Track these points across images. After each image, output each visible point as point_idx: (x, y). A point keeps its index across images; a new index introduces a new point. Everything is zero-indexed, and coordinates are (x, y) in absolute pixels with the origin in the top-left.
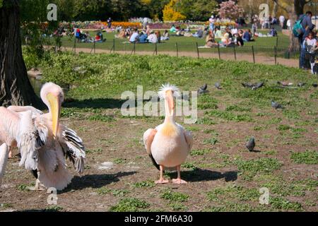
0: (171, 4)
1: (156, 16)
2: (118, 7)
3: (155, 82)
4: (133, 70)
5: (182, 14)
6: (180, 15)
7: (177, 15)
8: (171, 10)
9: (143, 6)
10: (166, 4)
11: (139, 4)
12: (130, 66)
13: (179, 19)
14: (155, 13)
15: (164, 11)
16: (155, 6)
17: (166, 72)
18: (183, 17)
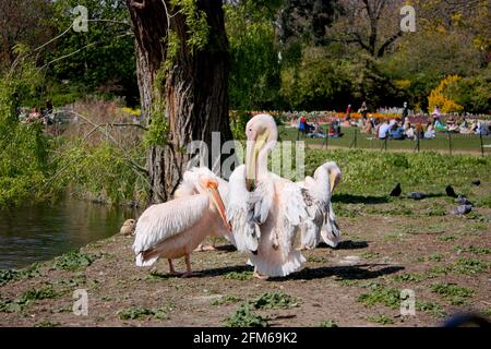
0: (440, 88)
1: (417, 105)
2: (362, 91)
3: (417, 182)
4: (385, 168)
5: (457, 103)
6: (454, 105)
7: (449, 104)
8: (441, 97)
9: (398, 90)
10: (433, 87)
11: (394, 87)
12: (381, 162)
13: (452, 110)
14: (416, 100)
15: (430, 99)
16: (416, 91)
17: (434, 170)
18: (458, 107)
